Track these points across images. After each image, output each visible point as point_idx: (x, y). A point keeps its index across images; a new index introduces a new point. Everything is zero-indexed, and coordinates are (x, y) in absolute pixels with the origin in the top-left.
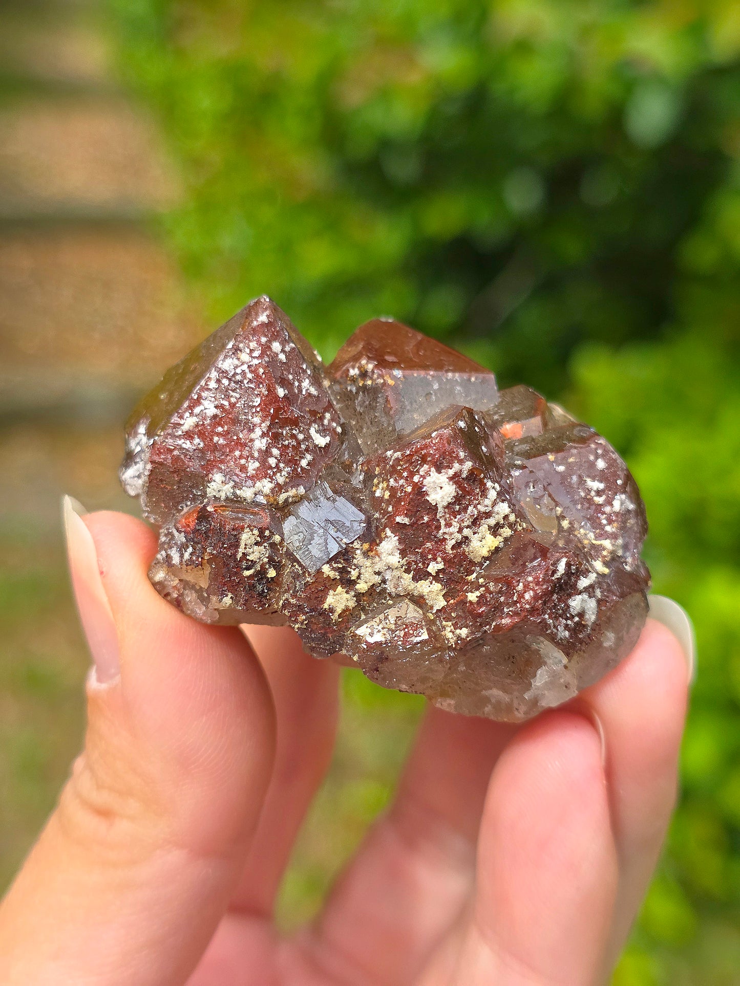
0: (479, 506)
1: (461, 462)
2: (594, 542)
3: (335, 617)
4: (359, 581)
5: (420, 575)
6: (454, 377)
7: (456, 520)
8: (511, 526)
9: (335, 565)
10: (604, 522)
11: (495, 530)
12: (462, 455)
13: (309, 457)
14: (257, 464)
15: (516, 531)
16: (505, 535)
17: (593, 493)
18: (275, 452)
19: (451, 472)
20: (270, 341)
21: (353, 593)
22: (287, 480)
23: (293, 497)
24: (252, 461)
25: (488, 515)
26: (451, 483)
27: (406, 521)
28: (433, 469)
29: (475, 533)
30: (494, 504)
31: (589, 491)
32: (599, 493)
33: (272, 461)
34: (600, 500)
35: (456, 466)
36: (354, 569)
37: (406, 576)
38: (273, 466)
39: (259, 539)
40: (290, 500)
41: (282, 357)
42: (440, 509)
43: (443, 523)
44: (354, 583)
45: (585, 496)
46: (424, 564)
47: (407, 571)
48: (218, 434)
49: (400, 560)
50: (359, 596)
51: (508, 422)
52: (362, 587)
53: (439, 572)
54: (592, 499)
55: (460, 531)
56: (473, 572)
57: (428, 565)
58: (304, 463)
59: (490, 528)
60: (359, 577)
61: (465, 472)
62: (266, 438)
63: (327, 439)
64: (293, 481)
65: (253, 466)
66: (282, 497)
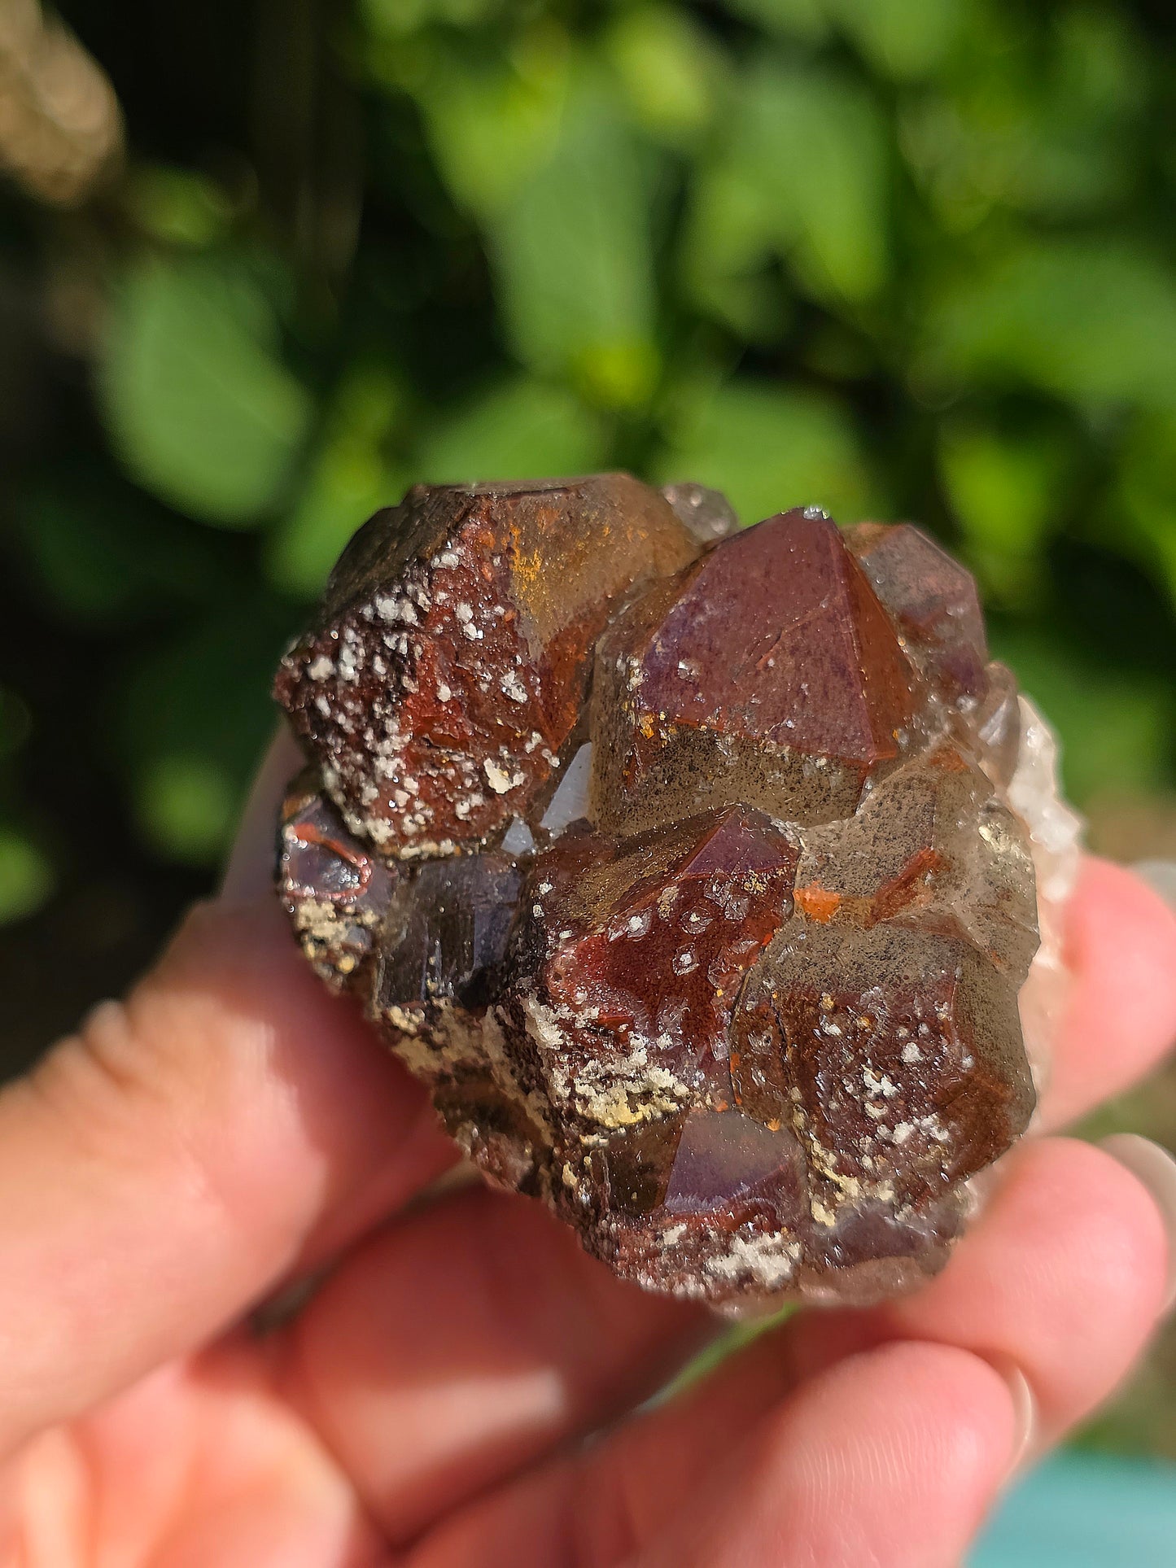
0: (611, 1066)
2: (829, 1174)
8: (677, 1099)
10: (866, 1148)
11: (641, 1098)
13: (475, 801)
15: (688, 1106)
16: (664, 1107)
17: (869, 1096)
18: (410, 784)
20: (454, 601)
22: (423, 828)
23: (431, 853)
24: (372, 784)
29: (598, 1093)
30: (644, 1068)
32: (880, 1097)
33: (402, 797)
34: (876, 1112)
38: (403, 803)
39: (334, 914)
40: (425, 857)
41: (471, 629)
45: (854, 1094)
48: (347, 714)
58: (462, 809)
59: (630, 1092)
62: (398, 760)
63: (519, 779)
64: (433, 832)
65: (371, 793)
66: (407, 852)
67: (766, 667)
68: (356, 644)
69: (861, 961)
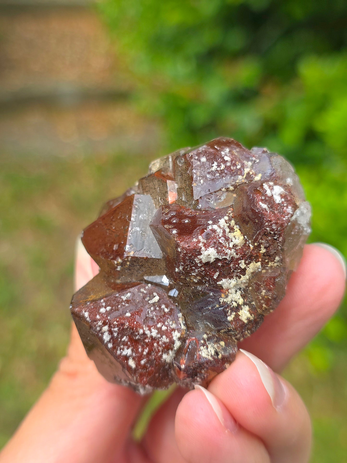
0: (220, 236)
1: (199, 242)
2: (244, 177)
3: (252, 318)
4: (238, 302)
5: (243, 272)
6: (133, 217)
7: (225, 250)
8: (230, 220)
9: (229, 314)
10: (235, 168)
11: (232, 229)
12: (195, 240)
13: (163, 306)
14: (164, 337)
15: (232, 217)
16: (234, 224)
17: (219, 169)
18: (159, 325)
19: (203, 248)
20: (99, 313)
21: (243, 306)
22: (174, 322)
23: (183, 320)
24: (162, 338)
25: (224, 231)
26: (208, 249)
27: (217, 274)
28: (198, 257)
29: (232, 241)
30: (219, 226)
31: (217, 170)
32: (219, 166)
33: (164, 328)
34: (223, 166)
35: (201, 245)
36: (232, 304)
37: (242, 279)
38: (166, 328)
39: (205, 347)
40: (184, 322)
41: (108, 308)
42: (218, 257)
43: (224, 257)
44: (238, 305)
45: (219, 173)
46: (239, 269)
47: (240, 277)
48: (143, 351)
49: (233, 280)
50: (245, 304)
51: (167, 197)
52: (241, 301)
53: (245, 263)
54: (221, 170)
55: (230, 249)
56: (249, 246)
57: (240, 267)
58: (166, 310)
59: (230, 232)
60: (236, 302)
61: (204, 240)
62: (152, 329)
63: (155, 294)
64: (176, 320)
65: (165, 339)
66: (183, 327)
67: (115, 229)
68: (120, 350)
69: (184, 181)
